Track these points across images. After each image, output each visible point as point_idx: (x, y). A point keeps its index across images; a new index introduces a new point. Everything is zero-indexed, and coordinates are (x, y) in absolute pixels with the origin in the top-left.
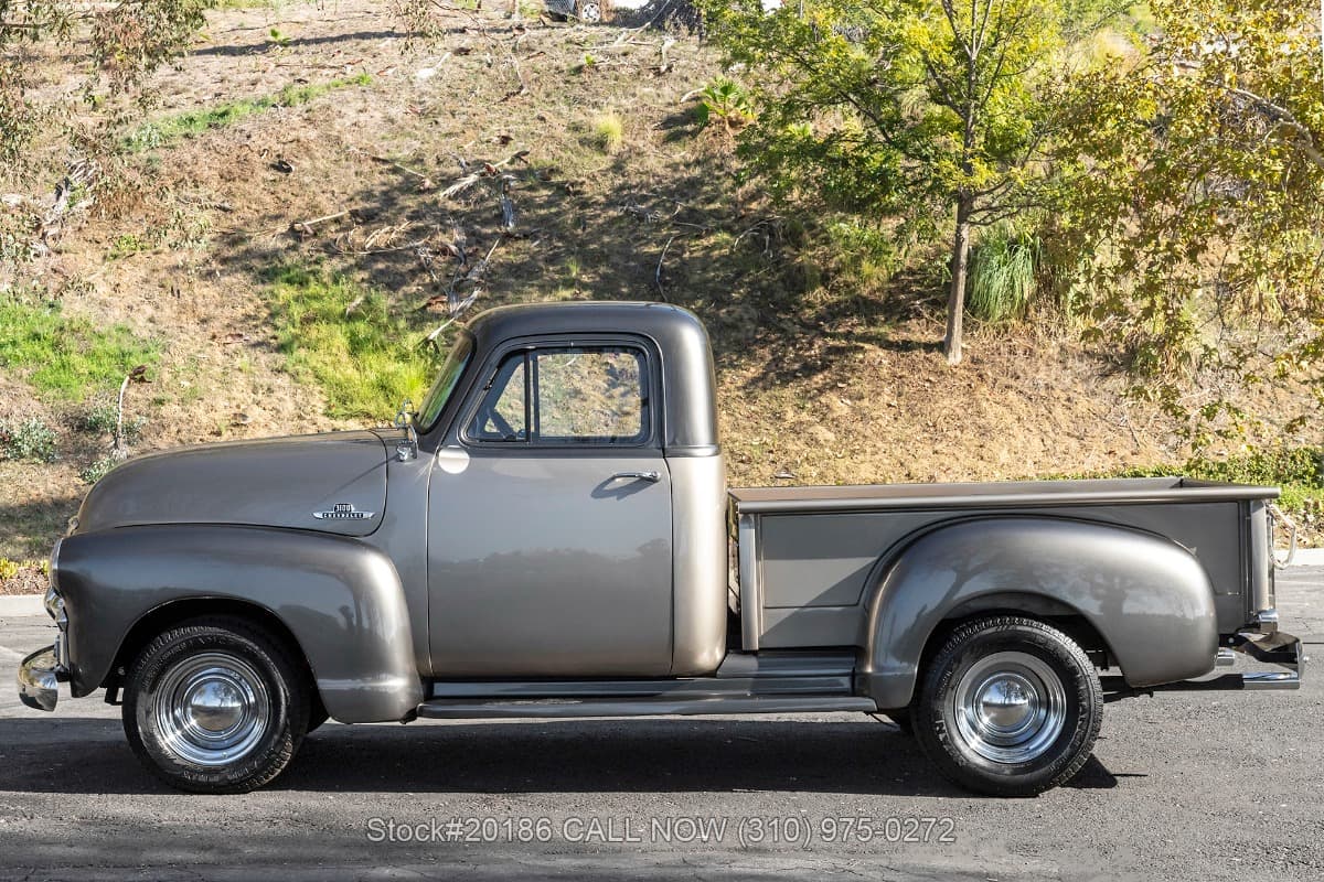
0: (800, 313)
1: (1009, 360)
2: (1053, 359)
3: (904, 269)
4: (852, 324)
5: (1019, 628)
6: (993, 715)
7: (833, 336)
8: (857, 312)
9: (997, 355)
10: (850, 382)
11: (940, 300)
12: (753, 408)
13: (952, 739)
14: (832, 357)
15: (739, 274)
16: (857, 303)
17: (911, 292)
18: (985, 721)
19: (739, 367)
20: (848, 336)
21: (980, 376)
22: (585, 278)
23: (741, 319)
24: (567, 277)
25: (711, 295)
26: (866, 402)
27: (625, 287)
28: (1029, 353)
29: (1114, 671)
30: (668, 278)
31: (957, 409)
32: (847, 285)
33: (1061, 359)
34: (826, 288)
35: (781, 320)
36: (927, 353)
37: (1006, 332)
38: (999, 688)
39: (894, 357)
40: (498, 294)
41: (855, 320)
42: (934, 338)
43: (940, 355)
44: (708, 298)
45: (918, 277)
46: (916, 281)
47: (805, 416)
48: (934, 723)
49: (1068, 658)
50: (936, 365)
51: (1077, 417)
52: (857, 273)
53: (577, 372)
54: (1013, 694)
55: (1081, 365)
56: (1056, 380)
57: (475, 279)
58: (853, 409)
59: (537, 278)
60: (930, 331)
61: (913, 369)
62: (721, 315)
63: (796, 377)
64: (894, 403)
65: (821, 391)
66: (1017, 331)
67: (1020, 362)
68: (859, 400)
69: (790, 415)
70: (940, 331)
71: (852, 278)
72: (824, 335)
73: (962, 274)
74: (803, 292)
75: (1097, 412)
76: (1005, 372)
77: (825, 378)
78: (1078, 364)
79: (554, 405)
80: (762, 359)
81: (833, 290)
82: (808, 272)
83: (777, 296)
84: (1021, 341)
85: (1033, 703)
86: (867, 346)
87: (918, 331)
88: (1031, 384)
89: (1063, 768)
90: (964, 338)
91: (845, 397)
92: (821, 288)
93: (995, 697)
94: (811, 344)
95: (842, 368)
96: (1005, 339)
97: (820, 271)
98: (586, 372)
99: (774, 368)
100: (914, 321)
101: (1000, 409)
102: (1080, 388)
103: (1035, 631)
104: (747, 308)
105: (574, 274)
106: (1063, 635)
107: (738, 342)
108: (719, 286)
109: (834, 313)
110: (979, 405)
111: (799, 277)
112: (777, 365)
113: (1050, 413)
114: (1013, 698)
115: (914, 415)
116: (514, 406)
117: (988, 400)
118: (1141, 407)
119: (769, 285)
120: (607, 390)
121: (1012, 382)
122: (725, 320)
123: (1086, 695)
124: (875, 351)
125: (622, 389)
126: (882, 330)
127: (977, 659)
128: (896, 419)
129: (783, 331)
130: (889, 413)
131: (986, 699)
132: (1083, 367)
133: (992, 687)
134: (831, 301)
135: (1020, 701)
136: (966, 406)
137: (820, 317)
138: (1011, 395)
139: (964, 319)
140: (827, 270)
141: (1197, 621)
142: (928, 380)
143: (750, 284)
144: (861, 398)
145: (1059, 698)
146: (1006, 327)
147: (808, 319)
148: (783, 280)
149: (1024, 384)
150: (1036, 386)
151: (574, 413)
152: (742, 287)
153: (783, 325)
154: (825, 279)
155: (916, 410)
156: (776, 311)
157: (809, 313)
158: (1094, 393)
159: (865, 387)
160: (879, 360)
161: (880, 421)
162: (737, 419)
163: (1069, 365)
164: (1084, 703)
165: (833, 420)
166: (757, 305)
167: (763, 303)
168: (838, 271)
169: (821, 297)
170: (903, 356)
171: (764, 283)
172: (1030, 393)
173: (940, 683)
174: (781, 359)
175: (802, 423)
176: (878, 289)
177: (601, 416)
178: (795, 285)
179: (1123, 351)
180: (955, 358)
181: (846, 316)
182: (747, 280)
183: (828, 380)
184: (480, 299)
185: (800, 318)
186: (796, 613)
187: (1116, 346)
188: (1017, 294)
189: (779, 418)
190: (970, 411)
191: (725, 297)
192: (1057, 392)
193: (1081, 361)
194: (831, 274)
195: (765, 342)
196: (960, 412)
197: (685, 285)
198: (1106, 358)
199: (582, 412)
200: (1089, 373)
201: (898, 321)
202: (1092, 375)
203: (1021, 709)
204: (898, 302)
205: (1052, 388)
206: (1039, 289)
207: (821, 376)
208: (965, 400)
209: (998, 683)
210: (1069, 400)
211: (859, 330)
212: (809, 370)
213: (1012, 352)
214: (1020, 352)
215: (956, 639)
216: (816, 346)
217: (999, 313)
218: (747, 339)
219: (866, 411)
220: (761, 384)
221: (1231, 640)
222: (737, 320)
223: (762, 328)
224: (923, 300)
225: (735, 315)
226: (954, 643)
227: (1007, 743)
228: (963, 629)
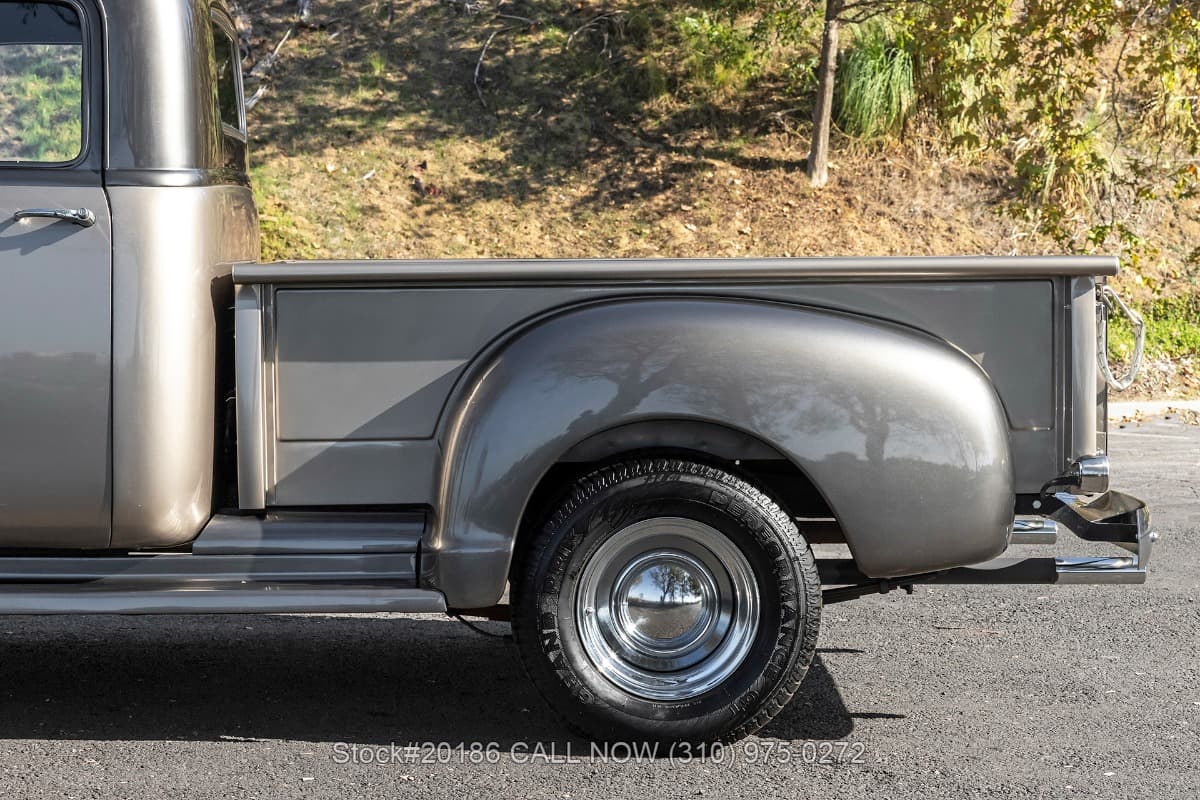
0: (641, 123)
1: (882, 183)
2: (933, 182)
3: (765, 74)
4: (702, 138)
5: (683, 478)
6: (641, 620)
7: (679, 151)
8: (707, 124)
9: (868, 177)
10: (696, 204)
11: (804, 111)
12: (581, 232)
13: (571, 659)
14: (674, 175)
15: (572, 77)
16: (708, 113)
17: (772, 101)
18: (631, 628)
19: (567, 184)
20: (696, 151)
21: (848, 200)
22: (391, 77)
23: (572, 129)
24: (369, 75)
25: (537, 100)
26: (714, 228)
27: (437, 88)
28: (907, 175)
29: (840, 552)
30: (487, 79)
31: (820, 238)
32: (698, 92)
33: (942, 183)
34: (673, 94)
35: (619, 131)
36: (787, 172)
37: (880, 150)
38: (656, 578)
39: (750, 176)
40: (286, 93)
41: (705, 133)
42: (796, 155)
43: (803, 175)
44: (534, 103)
45: (781, 84)
46: (777, 89)
47: (642, 244)
48: (540, 632)
49: (763, 530)
50: (797, 187)
51: (958, 249)
52: (710, 79)
53: (376, 187)
54: (678, 586)
55: (965, 189)
56: (936, 206)
57: (261, 75)
58: (699, 236)
59: (334, 76)
60: (792, 147)
61: (771, 189)
62: (549, 124)
63: (633, 197)
64: (747, 230)
65: (662, 214)
66: (893, 150)
67: (895, 185)
68: (706, 225)
69: (625, 242)
70: (804, 147)
71: (704, 84)
72: (668, 149)
73: (830, 80)
74: (646, 99)
75: (982, 244)
76: (878, 197)
77: (668, 198)
78: (961, 188)
79: (347, 224)
80: (594, 175)
81: (683, 98)
82: (652, 76)
83: (616, 103)
84: (897, 161)
85: (709, 603)
86: (718, 163)
87: (778, 147)
88: (907, 211)
89: (752, 707)
90: (831, 155)
91: (690, 222)
92: (667, 95)
93: (647, 591)
94: (653, 159)
95: (688, 188)
96: (878, 158)
97: (666, 75)
98: (387, 187)
99: (608, 186)
100: (774, 135)
101: (870, 240)
102: (964, 217)
103: (710, 483)
104: (579, 117)
105: (377, 73)
106: (757, 492)
107: (567, 156)
108: (549, 90)
109: (682, 123)
110: (845, 235)
111: (641, 82)
112: (612, 184)
113: (928, 244)
114: (677, 593)
115: (769, 244)
116: (299, 224)
117: (856, 228)
118: (1034, 240)
119: (607, 90)
120: (410, 208)
121: (884, 208)
122: (553, 130)
123: (793, 589)
124: (727, 169)
125: (427, 207)
126: (736, 145)
127: (616, 527)
128: (748, 248)
129: (620, 143)
130: (740, 242)
131: (634, 593)
132: (966, 192)
133: (645, 575)
134: (678, 110)
135: (690, 598)
136: (830, 235)
137: (664, 128)
138: (884, 222)
139: (831, 135)
140: (675, 75)
141: (982, 473)
142: (788, 205)
143: (584, 88)
144: (708, 223)
145: (749, 594)
146: (880, 144)
147: (650, 130)
148: (623, 86)
149: (898, 212)
150: (912, 214)
151: (370, 235)
152: (574, 91)
153: (620, 137)
154: (672, 84)
155: (772, 238)
156: (613, 121)
157: (651, 125)
158: (979, 223)
159: (714, 211)
160: (731, 179)
161: (728, 251)
162: (562, 244)
163: (952, 189)
164: (789, 604)
165: (675, 248)
166: (591, 113)
167: (599, 110)
168: (688, 75)
169: (667, 106)
170: (759, 176)
171: (601, 87)
172: (905, 221)
173: (552, 568)
174: (617, 177)
175: (637, 251)
176: (734, 98)
177: (402, 237)
178: (637, 91)
179: (1015, 175)
180: (820, 179)
181: (694, 127)
182: (581, 84)
183: (670, 202)
184: (265, 99)
185: (641, 129)
186: (329, 450)
187: (1006, 168)
188: (894, 106)
189: (611, 245)
190: (834, 241)
191: (555, 104)
192: (937, 221)
193: (966, 185)
194: (680, 79)
195: (598, 156)
196: (823, 241)
197: (508, 88)
198: (994, 182)
199: (380, 233)
200: (975, 200)
201: (756, 135)
202: (978, 202)
203: (687, 612)
204: (756, 114)
205: (931, 216)
206: (919, 101)
207: (662, 196)
208: (830, 228)
209: (655, 569)
210: (950, 230)
211: (709, 145)
212: (649, 189)
213: (887, 172)
214: (895, 174)
215: (580, 496)
216: (659, 162)
217: (872, 128)
218: (578, 152)
219: (713, 239)
220: (591, 205)
221: (1037, 504)
222: (567, 130)
223: (595, 140)
224: (784, 112)
225: (566, 124)
226: (576, 502)
227: (660, 667)
228: (591, 480)
